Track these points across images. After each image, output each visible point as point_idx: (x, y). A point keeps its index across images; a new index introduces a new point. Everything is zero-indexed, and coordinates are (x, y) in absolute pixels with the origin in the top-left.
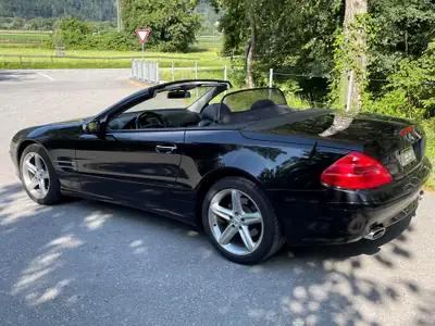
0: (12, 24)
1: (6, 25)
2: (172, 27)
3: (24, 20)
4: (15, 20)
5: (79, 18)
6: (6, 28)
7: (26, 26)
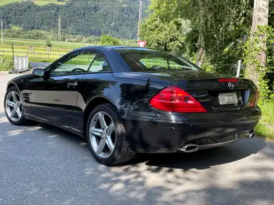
0: (76, 39)
1: (73, 40)
2: (172, 43)
3: (84, 37)
4: (78, 37)
5: (113, 36)
6: (72, 42)
7: (84, 40)
